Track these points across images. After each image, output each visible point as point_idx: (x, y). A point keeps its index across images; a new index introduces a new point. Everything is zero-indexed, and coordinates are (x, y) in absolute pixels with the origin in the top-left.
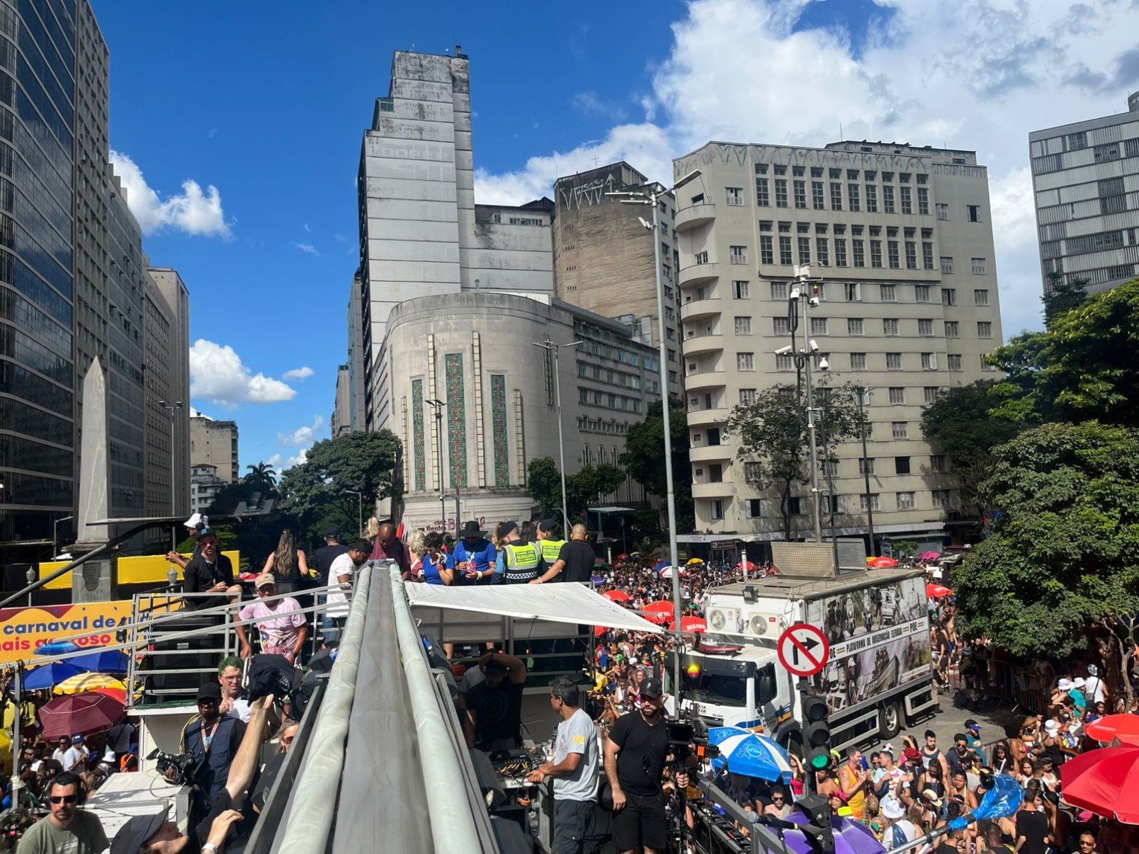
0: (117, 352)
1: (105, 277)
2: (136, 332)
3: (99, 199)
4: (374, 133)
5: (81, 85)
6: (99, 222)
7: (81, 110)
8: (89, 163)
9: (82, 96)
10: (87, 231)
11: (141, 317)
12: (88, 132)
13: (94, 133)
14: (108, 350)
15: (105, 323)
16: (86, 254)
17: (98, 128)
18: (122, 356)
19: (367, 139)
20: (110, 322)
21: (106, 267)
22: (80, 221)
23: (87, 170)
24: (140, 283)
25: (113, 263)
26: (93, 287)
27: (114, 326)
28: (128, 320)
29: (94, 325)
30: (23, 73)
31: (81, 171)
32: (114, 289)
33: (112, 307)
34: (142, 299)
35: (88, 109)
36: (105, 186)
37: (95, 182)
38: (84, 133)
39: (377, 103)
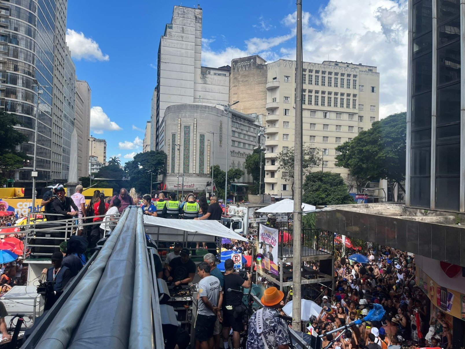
0: (66, 114)
1: (63, 86)
2: (72, 106)
3: (62, 57)
4: (165, 37)
5: (58, 15)
6: (62, 66)
7: (57, 24)
8: (59, 44)
9: (58, 19)
10: (58, 69)
11: (74, 100)
12: (59, 32)
13: (61, 32)
14: (63, 113)
15: (62, 103)
16: (57, 78)
17: (63, 30)
18: (68, 115)
19: (162, 39)
20: (64, 103)
21: (63, 82)
22: (56, 66)
23: (58, 46)
24: (75, 87)
25: (66, 81)
26: (59, 90)
27: (65, 104)
28: (70, 102)
29: (58, 104)
30: (40, 14)
31: (56, 47)
32: (66, 90)
33: (65, 97)
34: (75, 93)
35: (60, 23)
36: (64, 51)
37: (61, 50)
38: (58, 33)
39: (167, 25)
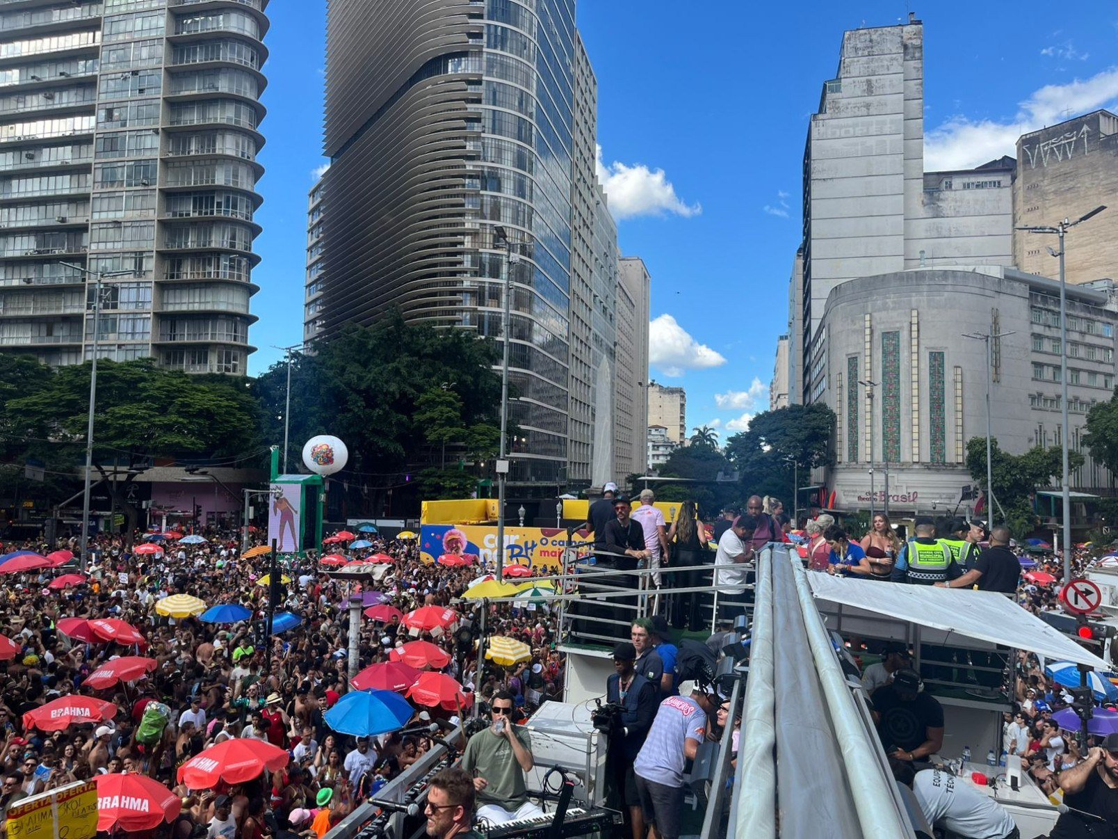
0: (598, 333)
1: (591, 271)
2: (611, 316)
3: (588, 208)
4: (820, 116)
5: (577, 116)
6: (588, 228)
7: (577, 137)
8: (582, 180)
9: (577, 124)
10: (580, 235)
11: (615, 302)
12: (582, 154)
13: (586, 154)
14: (592, 332)
15: (590, 309)
16: (579, 255)
18: (601, 336)
19: (813, 124)
20: (593, 309)
21: (591, 264)
22: (576, 229)
23: (581, 185)
24: (615, 274)
25: (596, 260)
26: (583, 281)
27: (597, 312)
28: (606, 306)
29: (582, 312)
31: (577, 187)
32: (597, 282)
33: (595, 296)
34: (616, 287)
35: (582, 135)
36: (593, 196)
37: (586, 194)
38: (579, 155)
39: (825, 86)
